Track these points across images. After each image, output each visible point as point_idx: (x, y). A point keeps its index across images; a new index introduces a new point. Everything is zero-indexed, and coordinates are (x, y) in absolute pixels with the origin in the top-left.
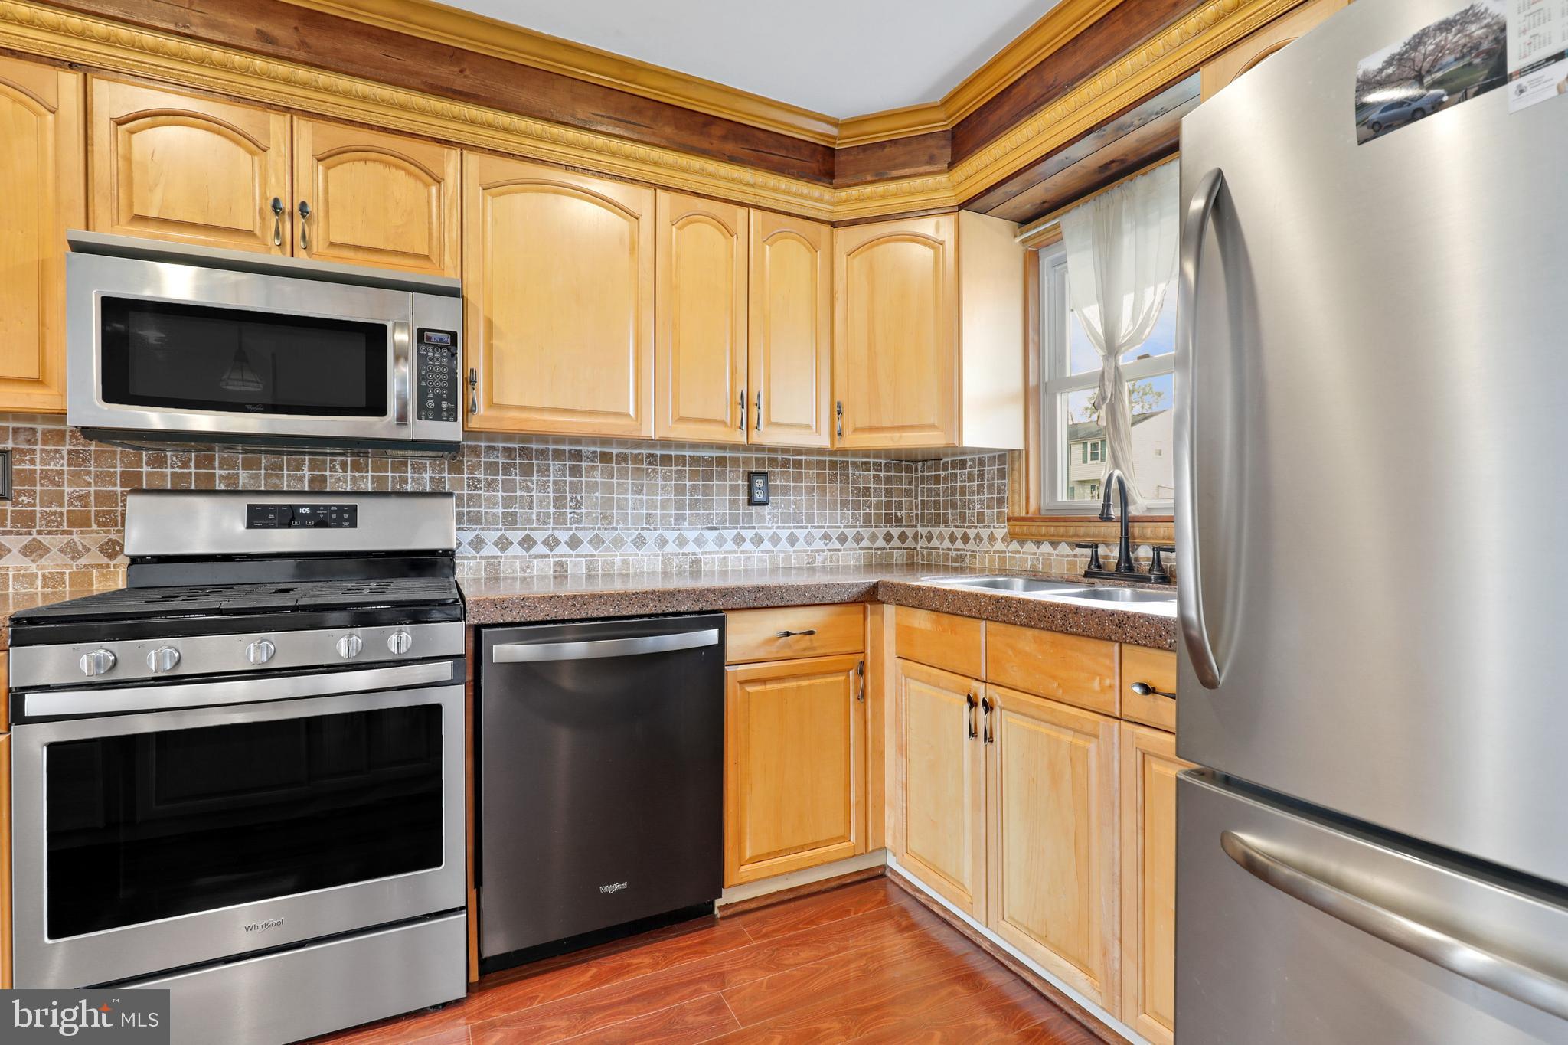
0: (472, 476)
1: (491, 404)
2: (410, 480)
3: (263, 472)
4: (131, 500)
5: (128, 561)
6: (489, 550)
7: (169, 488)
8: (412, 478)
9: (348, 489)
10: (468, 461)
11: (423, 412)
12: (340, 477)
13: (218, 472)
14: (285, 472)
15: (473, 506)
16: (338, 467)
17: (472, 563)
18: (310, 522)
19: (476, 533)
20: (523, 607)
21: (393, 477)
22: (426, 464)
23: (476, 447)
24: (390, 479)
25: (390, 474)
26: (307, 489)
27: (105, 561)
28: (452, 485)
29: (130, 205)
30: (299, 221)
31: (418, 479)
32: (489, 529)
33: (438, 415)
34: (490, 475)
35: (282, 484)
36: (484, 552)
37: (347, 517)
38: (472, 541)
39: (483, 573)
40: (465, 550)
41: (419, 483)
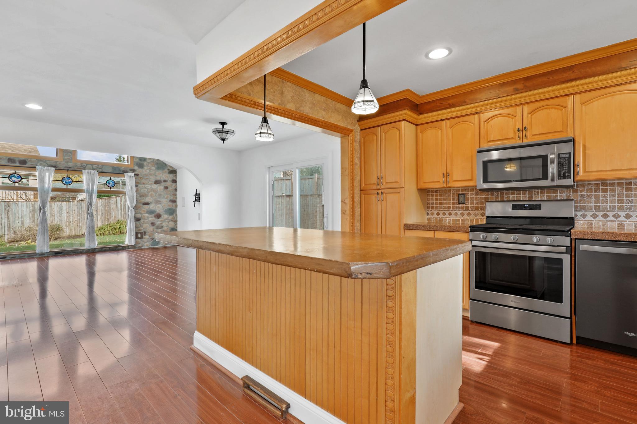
0: (581, 194)
1: (585, 171)
2: (559, 196)
3: (516, 195)
4: (488, 204)
5: (486, 217)
6: (589, 218)
7: (494, 200)
8: (560, 195)
9: (539, 199)
10: (580, 189)
11: (560, 177)
12: (537, 196)
13: (505, 196)
14: (521, 195)
15: (582, 203)
16: (536, 193)
17: (582, 222)
18: (528, 209)
19: (584, 212)
20: (592, 235)
21: (553, 195)
22: (564, 191)
23: (583, 184)
24: (552, 196)
25: (552, 194)
26: (527, 200)
27: (481, 217)
28: (574, 197)
29: (487, 139)
30: (524, 131)
31: (561, 195)
32: (589, 211)
33: (564, 177)
34: (589, 193)
35: (521, 198)
36: (586, 219)
37: (538, 207)
38: (582, 215)
39: (586, 225)
40: (579, 217)
41: (562, 197)
